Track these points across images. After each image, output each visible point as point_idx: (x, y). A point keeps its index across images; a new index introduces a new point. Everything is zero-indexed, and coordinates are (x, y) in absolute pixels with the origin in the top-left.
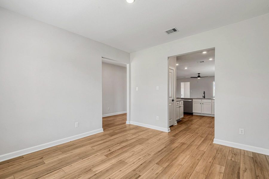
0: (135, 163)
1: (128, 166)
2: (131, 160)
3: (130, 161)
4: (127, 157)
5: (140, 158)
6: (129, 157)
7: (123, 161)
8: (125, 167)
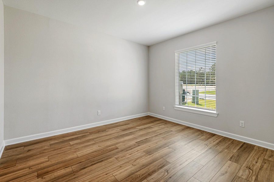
0: (136, 151)
1: (143, 149)
2: (139, 155)
3: (140, 153)
4: (144, 157)
5: (130, 155)
6: (141, 157)
7: (147, 153)
8: (145, 149)
